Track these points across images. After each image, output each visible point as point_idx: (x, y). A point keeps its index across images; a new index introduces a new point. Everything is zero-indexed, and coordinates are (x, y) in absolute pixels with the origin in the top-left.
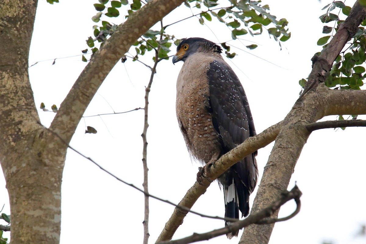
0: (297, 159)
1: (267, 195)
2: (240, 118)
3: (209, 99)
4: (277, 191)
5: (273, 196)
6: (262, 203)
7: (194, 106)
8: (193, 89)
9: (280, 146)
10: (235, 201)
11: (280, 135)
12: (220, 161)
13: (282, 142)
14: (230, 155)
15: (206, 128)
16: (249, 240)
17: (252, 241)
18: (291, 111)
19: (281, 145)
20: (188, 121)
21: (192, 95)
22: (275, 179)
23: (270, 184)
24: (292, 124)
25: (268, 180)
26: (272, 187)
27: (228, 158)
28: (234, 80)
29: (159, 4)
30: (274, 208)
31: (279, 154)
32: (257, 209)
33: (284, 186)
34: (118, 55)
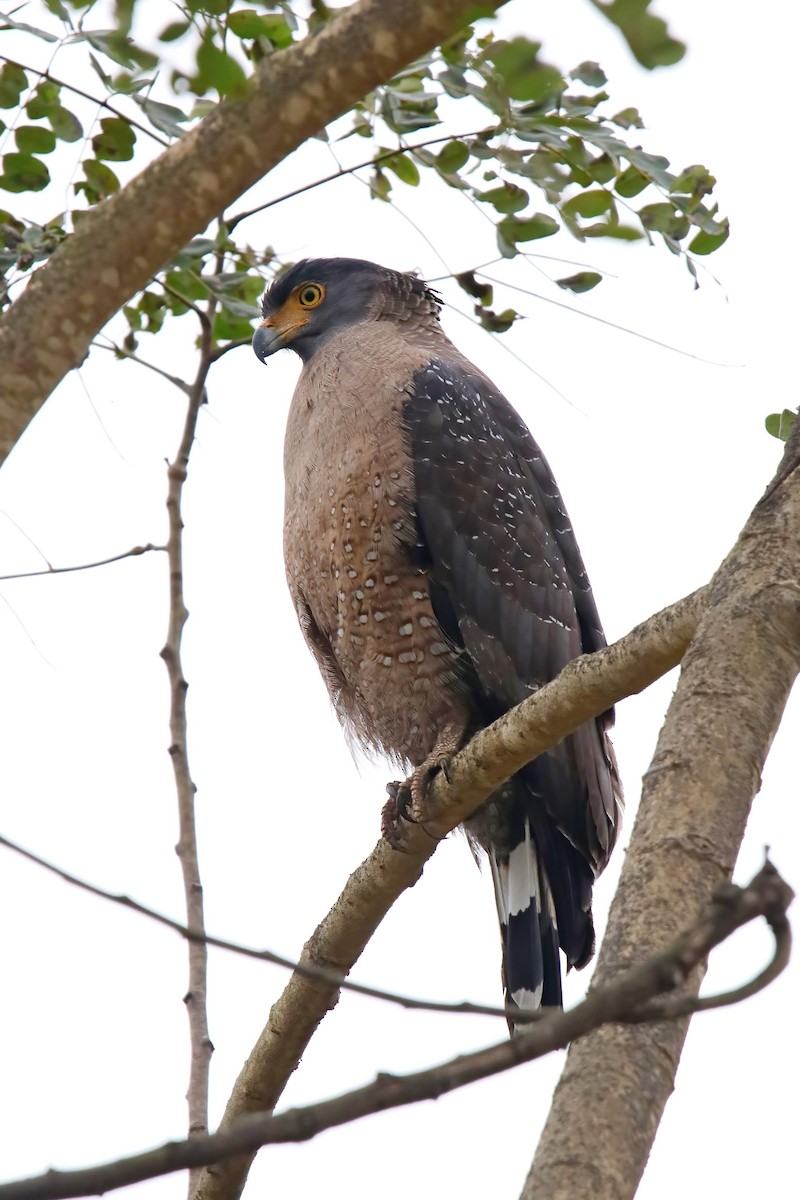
0: (771, 734)
1: (660, 884)
2: (541, 583)
3: (414, 515)
4: (698, 866)
5: (685, 889)
6: (641, 919)
7: (355, 544)
8: (350, 476)
9: (699, 690)
10: (538, 909)
11: (697, 645)
12: (470, 755)
13: (707, 672)
14: (507, 729)
15: (408, 629)
16: (598, 1066)
17: (612, 1070)
18: (738, 548)
19: (703, 683)
20: (334, 603)
21: (345, 502)
22: (687, 818)
23: (671, 842)
24: (743, 597)
25: (660, 826)
26: (676, 852)
27: (502, 743)
28: (508, 431)
29: (192, 169)
30: (688, 957)
31: (700, 721)
32: (626, 944)
33: (727, 848)
34: (40, 376)
